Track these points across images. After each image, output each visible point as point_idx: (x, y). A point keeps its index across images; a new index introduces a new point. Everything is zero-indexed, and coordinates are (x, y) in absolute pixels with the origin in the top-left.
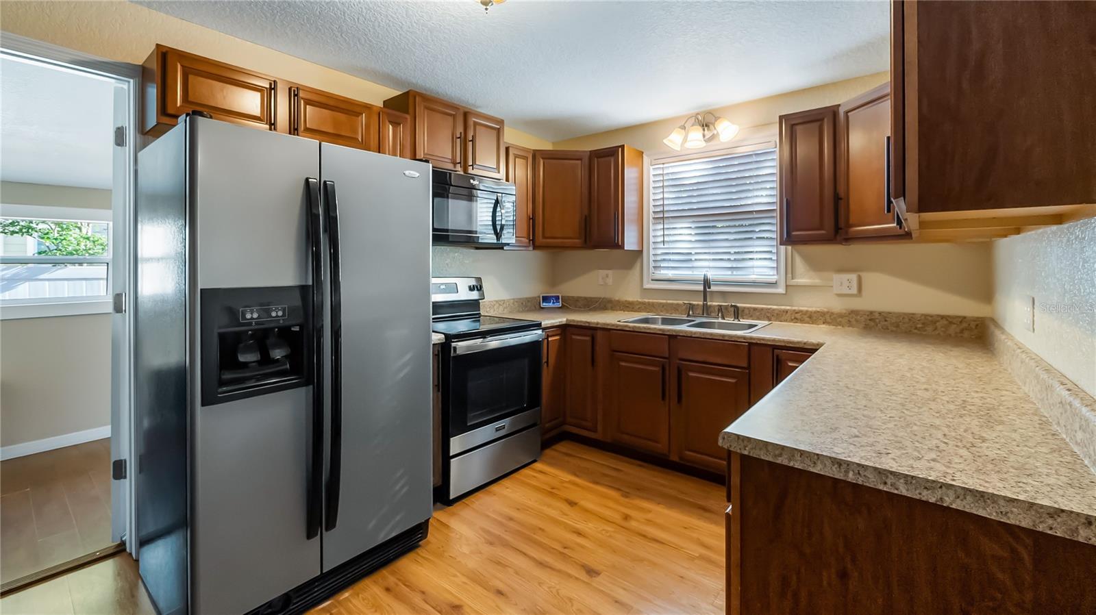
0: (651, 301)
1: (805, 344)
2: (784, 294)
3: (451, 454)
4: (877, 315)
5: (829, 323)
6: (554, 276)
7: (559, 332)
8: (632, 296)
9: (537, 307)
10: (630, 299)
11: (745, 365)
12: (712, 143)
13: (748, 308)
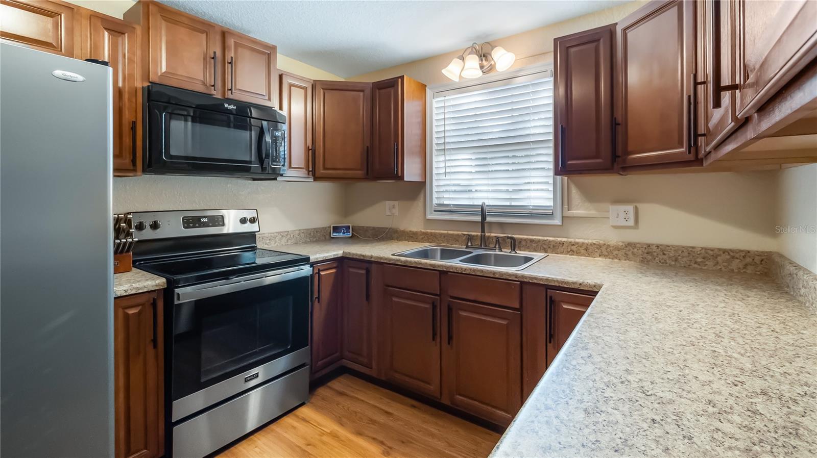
0: (433, 231)
1: (580, 284)
2: (560, 225)
3: (173, 421)
4: (655, 248)
5: (606, 256)
6: (346, 207)
7: (335, 265)
8: (416, 226)
9: (327, 237)
10: (414, 229)
11: (517, 306)
12: (492, 74)
13: (525, 240)
